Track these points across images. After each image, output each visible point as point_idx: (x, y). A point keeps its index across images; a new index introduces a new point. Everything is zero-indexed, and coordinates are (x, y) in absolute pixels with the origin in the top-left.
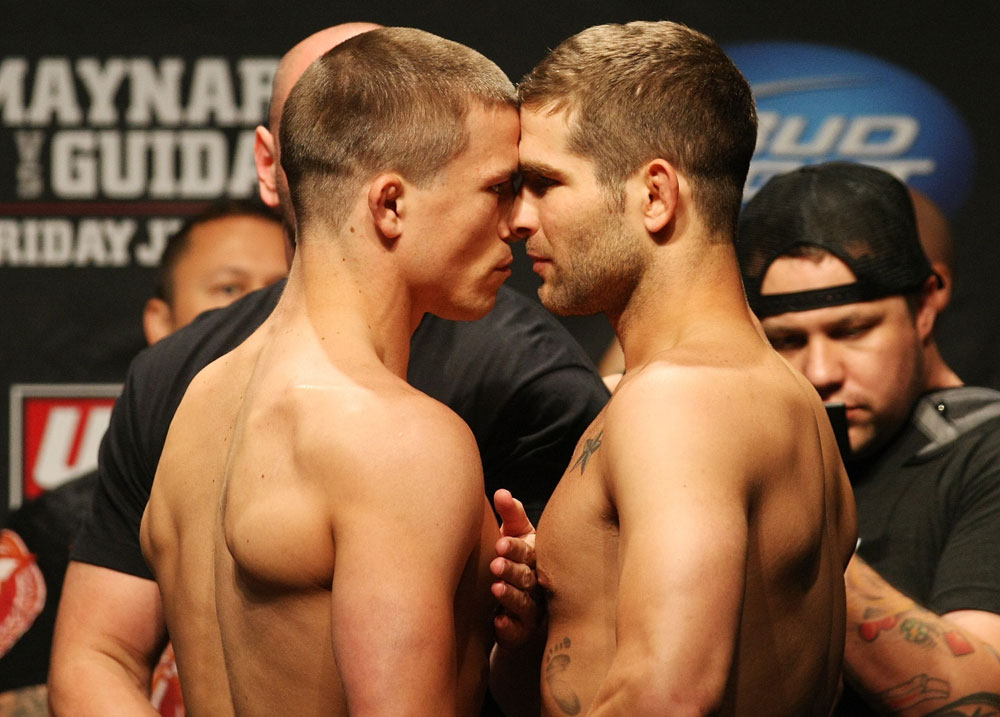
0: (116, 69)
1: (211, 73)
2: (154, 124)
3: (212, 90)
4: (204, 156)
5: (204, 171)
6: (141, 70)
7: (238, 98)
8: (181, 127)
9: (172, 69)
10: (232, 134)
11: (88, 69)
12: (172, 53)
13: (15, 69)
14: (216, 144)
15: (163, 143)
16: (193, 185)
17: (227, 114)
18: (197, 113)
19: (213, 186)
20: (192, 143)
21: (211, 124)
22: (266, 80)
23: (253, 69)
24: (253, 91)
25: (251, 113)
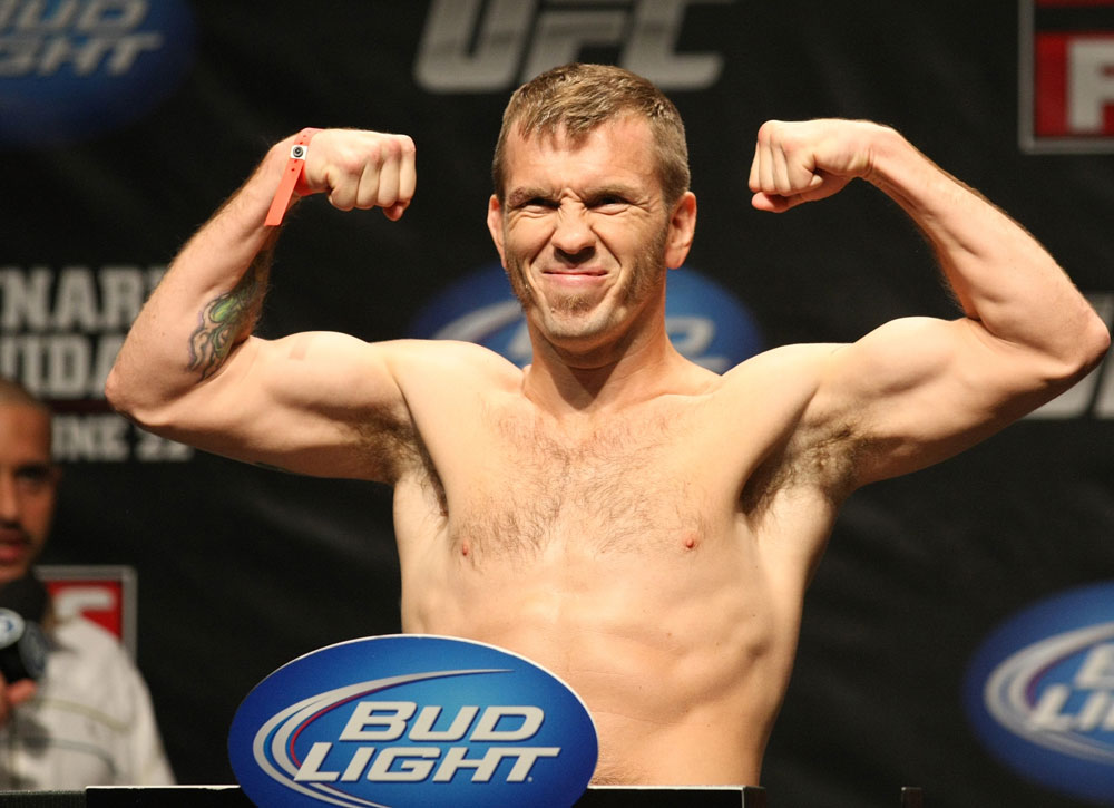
1: (76, 282)
2: (24, 329)
3: (76, 298)
4: (69, 360)
5: (69, 371)
6: (13, 280)
7: (100, 303)
8: (50, 332)
9: (41, 279)
10: (94, 338)
12: (41, 262)
14: (80, 348)
15: (32, 348)
16: (59, 385)
17: (89, 319)
18: (64, 317)
19: (75, 386)
20: (58, 348)
21: (76, 329)
22: (124, 289)
23: (113, 279)
24: (114, 300)
25: (112, 319)
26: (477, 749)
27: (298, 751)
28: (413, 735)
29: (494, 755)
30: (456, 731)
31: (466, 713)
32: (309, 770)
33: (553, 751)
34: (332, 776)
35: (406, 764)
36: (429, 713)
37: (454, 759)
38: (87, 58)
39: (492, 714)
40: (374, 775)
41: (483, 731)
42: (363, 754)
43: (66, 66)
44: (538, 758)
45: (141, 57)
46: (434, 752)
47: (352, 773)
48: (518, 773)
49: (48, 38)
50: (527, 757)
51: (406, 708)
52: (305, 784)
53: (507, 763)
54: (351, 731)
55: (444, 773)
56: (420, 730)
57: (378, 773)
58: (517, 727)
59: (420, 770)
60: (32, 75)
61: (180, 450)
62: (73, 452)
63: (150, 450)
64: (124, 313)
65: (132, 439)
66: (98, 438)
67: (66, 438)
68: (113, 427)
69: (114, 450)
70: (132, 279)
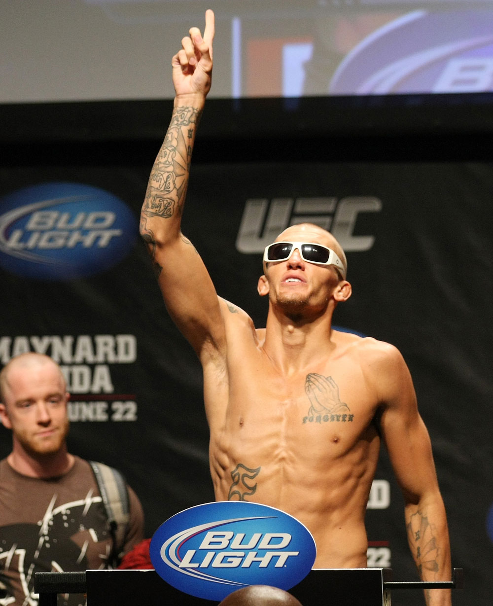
0: (46, 341)
1: (84, 341)
2: (62, 363)
3: (84, 349)
4: (81, 376)
5: (81, 382)
6: (56, 341)
7: (95, 351)
8: (73, 364)
9: (69, 340)
10: (93, 367)
11: (35, 341)
12: (68, 334)
13: (6, 341)
14: (86, 371)
16: (77, 388)
17: (90, 359)
18: (79, 358)
19: (84, 388)
20: (76, 370)
21: (85, 363)
22: (106, 344)
23: (101, 340)
24: (101, 349)
25: (100, 358)
26: (261, 552)
27: (180, 554)
28: (232, 546)
29: (269, 555)
30: (251, 544)
31: (257, 536)
32: (186, 563)
33: (296, 553)
34: (196, 565)
35: (230, 560)
36: (239, 537)
37: (251, 557)
38: (88, 241)
39: (268, 537)
40: (214, 565)
41: (264, 545)
42: (210, 555)
43: (79, 244)
44: (289, 556)
45: (113, 239)
46: (242, 554)
47: (205, 564)
48: (280, 563)
49: (71, 231)
50: (284, 556)
51: (229, 534)
52: (184, 569)
53: (275, 559)
54: (204, 545)
55: (246, 564)
56: (235, 544)
57: (217, 564)
58: (279, 543)
59: (236, 562)
60: (64, 248)
61: (131, 417)
62: (84, 418)
63: (117, 417)
64: (106, 355)
65: (110, 412)
66: (95, 412)
67: (80, 411)
68: (101, 406)
69: (102, 417)
70: (109, 340)
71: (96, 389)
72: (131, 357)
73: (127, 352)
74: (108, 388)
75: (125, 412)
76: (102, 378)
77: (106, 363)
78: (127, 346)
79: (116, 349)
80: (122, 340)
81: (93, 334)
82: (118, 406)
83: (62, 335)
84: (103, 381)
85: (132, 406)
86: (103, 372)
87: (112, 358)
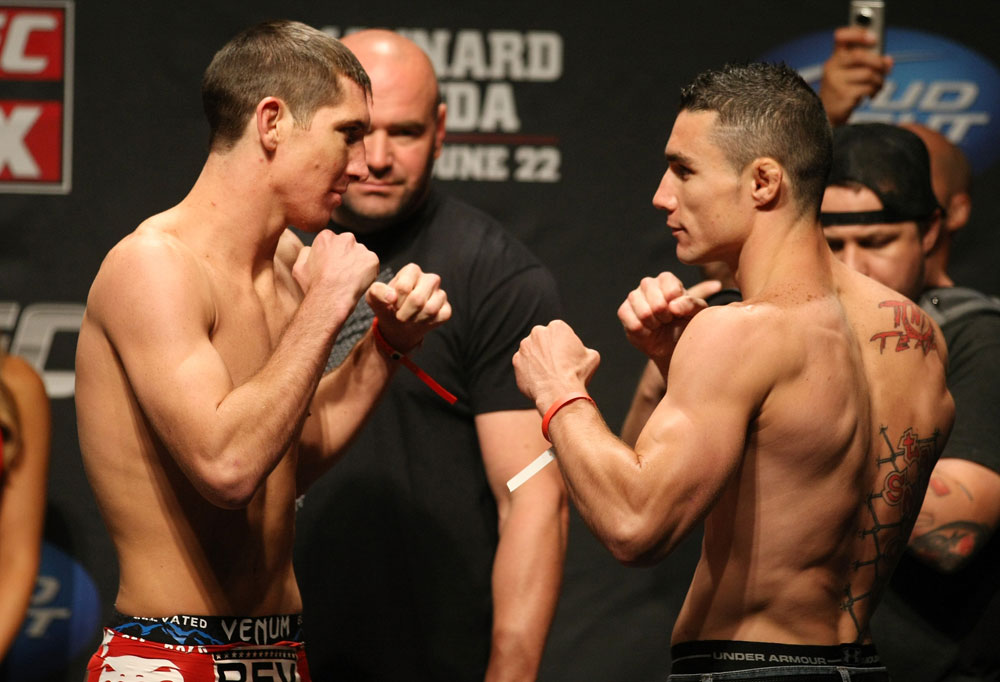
1: (469, 41)
3: (469, 54)
5: (462, 110)
7: (488, 58)
9: (442, 37)
12: (441, 25)
18: (458, 70)
21: (469, 78)
22: (508, 47)
23: (499, 39)
24: (499, 55)
25: (497, 71)
61: (549, 174)
62: (464, 173)
63: (525, 174)
64: (507, 66)
65: (512, 164)
66: (485, 163)
67: (459, 162)
68: (497, 154)
69: (497, 172)
70: (515, 39)
71: (488, 124)
72: (552, 71)
73: (545, 62)
74: (510, 123)
75: (540, 166)
76: (499, 106)
77: (507, 80)
78: (545, 51)
79: (525, 56)
80: (537, 40)
81: (485, 28)
82: (527, 155)
83: (430, 29)
84: (502, 111)
85: (551, 157)
86: (501, 95)
87: (518, 72)
